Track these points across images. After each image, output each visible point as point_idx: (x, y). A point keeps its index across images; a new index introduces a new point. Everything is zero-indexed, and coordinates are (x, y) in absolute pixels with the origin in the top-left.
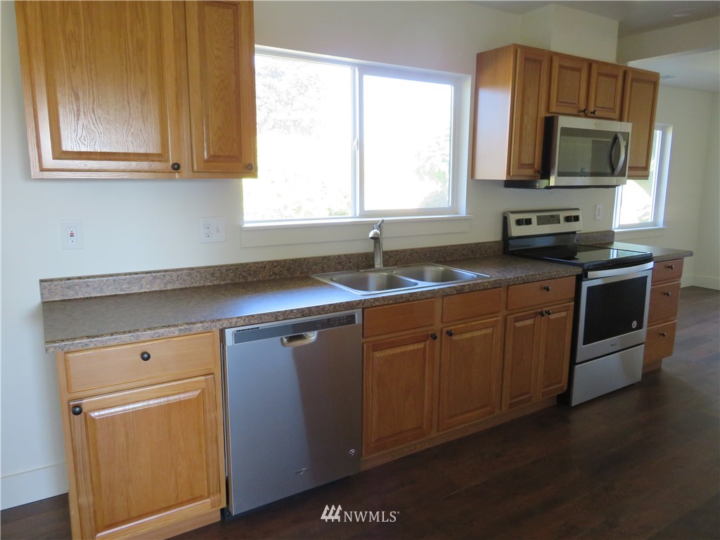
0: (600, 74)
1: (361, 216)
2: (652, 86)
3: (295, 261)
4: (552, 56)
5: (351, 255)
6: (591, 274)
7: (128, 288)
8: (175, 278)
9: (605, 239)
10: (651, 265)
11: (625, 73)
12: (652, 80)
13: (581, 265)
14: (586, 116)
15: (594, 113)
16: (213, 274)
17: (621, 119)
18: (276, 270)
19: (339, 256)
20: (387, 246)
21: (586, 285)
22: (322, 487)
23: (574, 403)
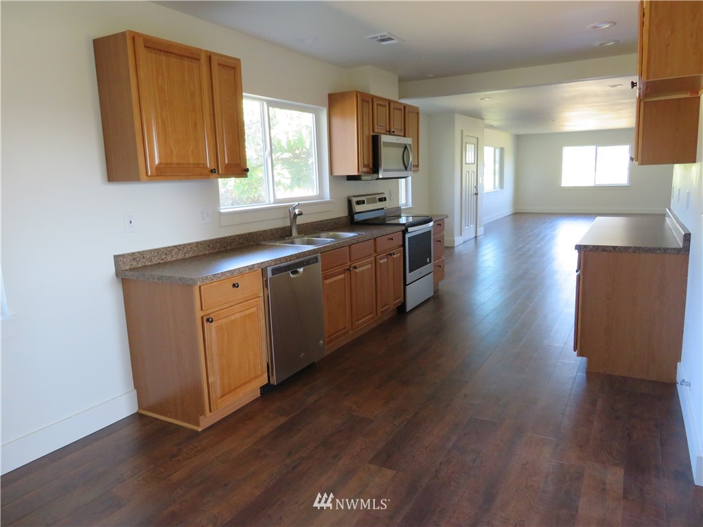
0: (394, 109)
1: (274, 203)
2: (416, 116)
3: (250, 234)
4: (373, 97)
5: (277, 229)
6: (410, 229)
7: (165, 258)
8: (189, 249)
9: (397, 213)
10: (431, 224)
11: (404, 107)
12: (416, 112)
13: (403, 225)
14: (390, 134)
15: (394, 132)
16: (209, 246)
17: (405, 136)
18: (241, 241)
19: (271, 230)
20: (300, 220)
21: (408, 236)
22: (285, 381)
23: (408, 309)
